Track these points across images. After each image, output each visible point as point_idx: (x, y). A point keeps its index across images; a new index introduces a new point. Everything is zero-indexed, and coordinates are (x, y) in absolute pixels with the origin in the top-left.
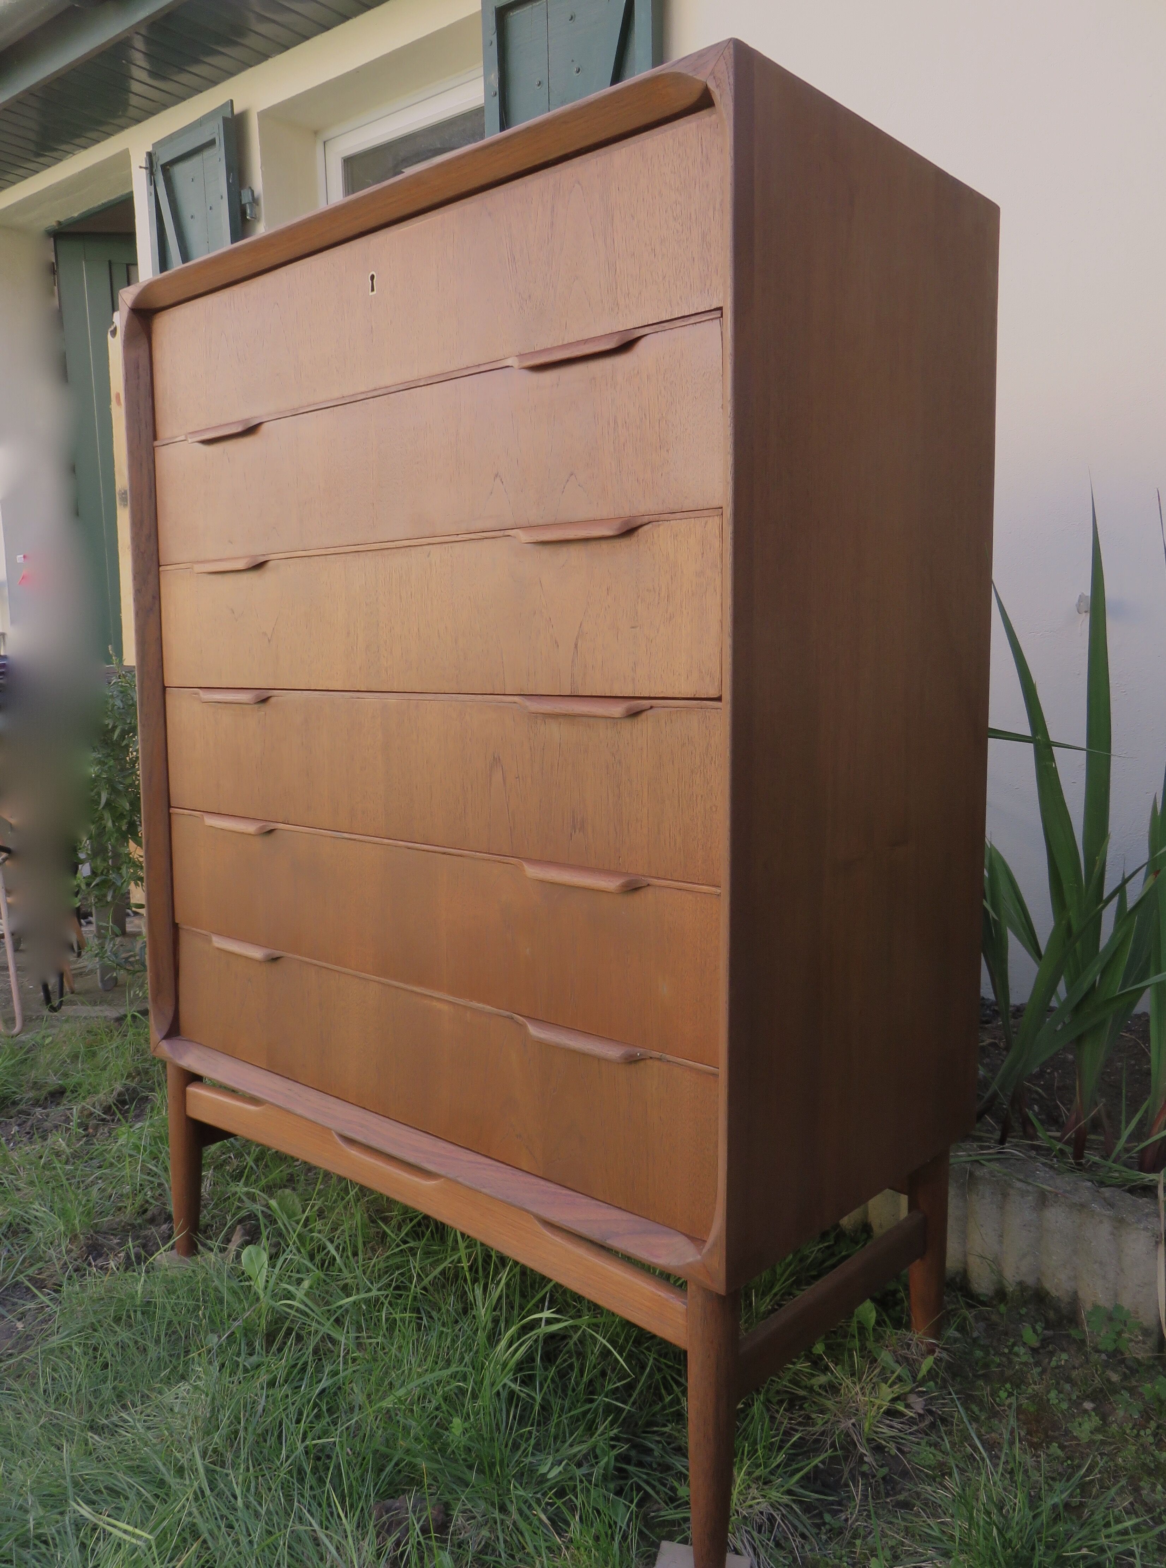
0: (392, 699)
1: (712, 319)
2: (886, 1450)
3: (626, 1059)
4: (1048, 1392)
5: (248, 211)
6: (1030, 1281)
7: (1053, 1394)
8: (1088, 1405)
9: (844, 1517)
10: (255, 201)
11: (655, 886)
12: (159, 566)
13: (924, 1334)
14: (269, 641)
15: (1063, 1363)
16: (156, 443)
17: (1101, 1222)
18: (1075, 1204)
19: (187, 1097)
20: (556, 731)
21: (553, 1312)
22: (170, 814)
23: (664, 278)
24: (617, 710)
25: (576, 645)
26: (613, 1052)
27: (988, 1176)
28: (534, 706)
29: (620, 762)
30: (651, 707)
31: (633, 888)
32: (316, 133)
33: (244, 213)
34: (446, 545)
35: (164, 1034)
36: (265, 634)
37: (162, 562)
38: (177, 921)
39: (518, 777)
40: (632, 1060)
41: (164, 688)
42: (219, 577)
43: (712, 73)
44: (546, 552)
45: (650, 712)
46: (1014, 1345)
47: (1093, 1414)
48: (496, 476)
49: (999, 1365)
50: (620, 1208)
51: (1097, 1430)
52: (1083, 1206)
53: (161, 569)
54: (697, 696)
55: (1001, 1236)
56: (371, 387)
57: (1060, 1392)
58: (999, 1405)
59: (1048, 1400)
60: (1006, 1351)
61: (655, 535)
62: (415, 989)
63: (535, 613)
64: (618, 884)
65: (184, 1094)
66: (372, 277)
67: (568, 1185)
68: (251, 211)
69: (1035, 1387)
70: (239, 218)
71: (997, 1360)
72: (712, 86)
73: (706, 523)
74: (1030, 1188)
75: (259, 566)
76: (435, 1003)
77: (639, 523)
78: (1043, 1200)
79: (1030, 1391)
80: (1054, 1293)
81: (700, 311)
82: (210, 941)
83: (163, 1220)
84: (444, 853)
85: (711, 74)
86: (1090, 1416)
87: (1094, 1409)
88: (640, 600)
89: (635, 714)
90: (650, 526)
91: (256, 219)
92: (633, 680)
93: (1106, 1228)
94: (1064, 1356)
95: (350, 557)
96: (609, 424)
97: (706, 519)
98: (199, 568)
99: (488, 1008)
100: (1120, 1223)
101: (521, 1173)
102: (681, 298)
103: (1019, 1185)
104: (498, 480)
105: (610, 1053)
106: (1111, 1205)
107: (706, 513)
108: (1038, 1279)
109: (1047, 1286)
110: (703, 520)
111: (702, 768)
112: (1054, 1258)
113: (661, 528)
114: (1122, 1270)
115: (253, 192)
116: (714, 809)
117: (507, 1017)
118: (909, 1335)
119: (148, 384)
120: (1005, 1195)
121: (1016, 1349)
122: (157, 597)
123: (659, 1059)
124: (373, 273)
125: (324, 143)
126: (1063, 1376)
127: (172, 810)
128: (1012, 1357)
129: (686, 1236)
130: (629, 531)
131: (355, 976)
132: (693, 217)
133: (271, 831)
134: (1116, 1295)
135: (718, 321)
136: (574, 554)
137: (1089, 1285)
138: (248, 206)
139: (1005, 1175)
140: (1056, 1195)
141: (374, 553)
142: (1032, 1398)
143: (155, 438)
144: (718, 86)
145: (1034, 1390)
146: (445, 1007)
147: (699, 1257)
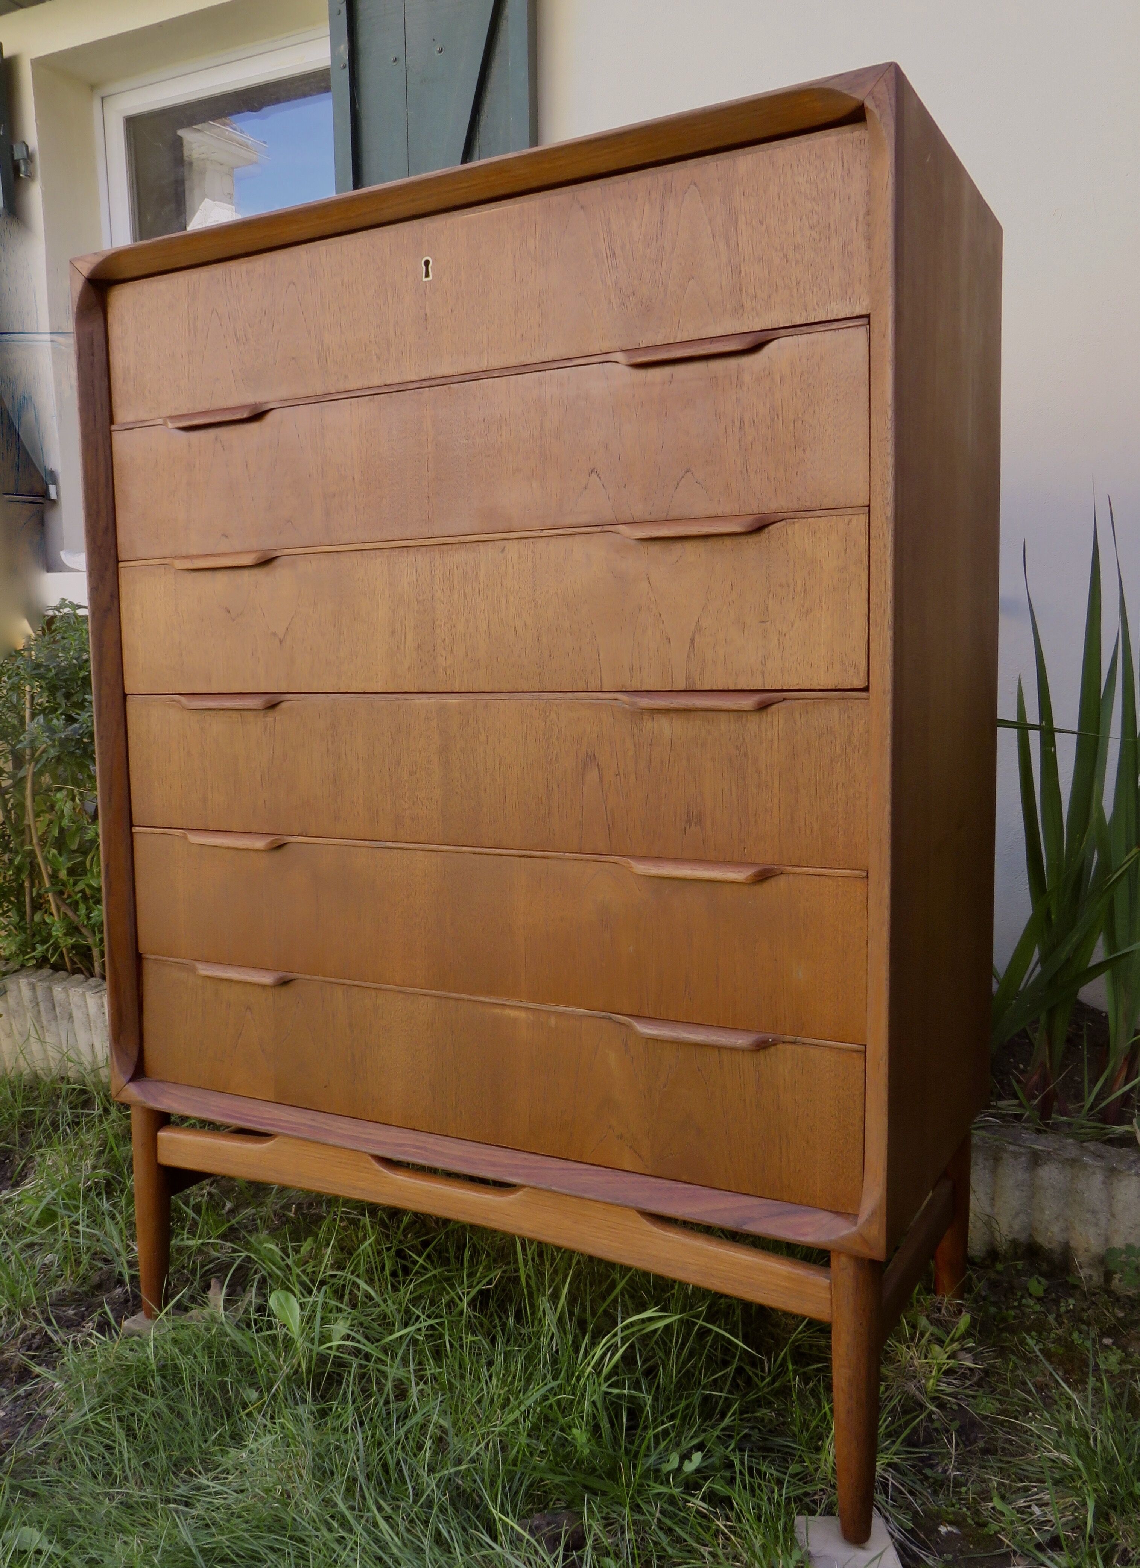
0: (452, 701)
1: (857, 326)
2: (948, 1406)
3: (757, 1046)
4: (1070, 1334)
5: (23, 169)
6: (1023, 1237)
7: (1075, 1335)
8: (1107, 1341)
9: (940, 1470)
10: (29, 158)
11: (789, 873)
12: (118, 562)
13: (952, 1296)
14: (281, 642)
15: (1071, 1307)
16: (113, 427)
17: (1094, 1173)
18: (1067, 1160)
19: (159, 1143)
20: (665, 727)
21: (656, 1311)
22: (132, 834)
23: (798, 283)
24: (747, 703)
25: (692, 641)
26: (742, 1040)
27: (980, 1143)
28: (646, 702)
29: (745, 755)
30: (784, 699)
31: (763, 876)
32: (93, 87)
33: (17, 170)
34: (526, 541)
35: (129, 1077)
36: (274, 634)
37: (121, 556)
38: (140, 951)
39: (619, 774)
40: (762, 1046)
41: (125, 695)
42: (209, 574)
43: (871, 93)
44: (655, 549)
45: (781, 705)
46: (1022, 1297)
47: (1114, 1347)
48: (593, 470)
49: (1015, 1318)
50: (748, 1194)
51: (1121, 1362)
52: (1074, 1161)
53: (120, 565)
54: (839, 687)
55: (993, 1199)
56: (427, 376)
57: (1081, 1333)
58: (1029, 1352)
59: (1073, 1341)
60: (1016, 1304)
61: (790, 532)
62: (482, 999)
63: (640, 609)
64: (750, 873)
65: (154, 1140)
66: (427, 263)
67: (684, 1178)
68: (26, 168)
69: (1057, 1332)
70: (12, 175)
71: (1012, 1313)
72: (869, 104)
73: (850, 521)
74: (1022, 1150)
75: (266, 562)
76: (507, 1012)
77: (772, 520)
78: (1036, 1160)
79: (1053, 1335)
80: (1047, 1246)
81: (840, 317)
82: (193, 970)
83: (112, 1284)
84: (523, 856)
85: (869, 94)
86: (1111, 1350)
87: (1113, 1344)
88: (771, 595)
89: (763, 707)
90: (783, 523)
91: (31, 177)
92: (763, 673)
93: (1098, 1179)
94: (1071, 1301)
95: (395, 553)
96: (733, 422)
97: (850, 517)
98: (180, 564)
99: (580, 1011)
100: (1112, 1172)
101: (625, 1174)
102: (818, 304)
103: (1012, 1148)
104: (594, 475)
105: (740, 1041)
106: (1101, 1157)
107: (850, 511)
108: (1031, 1235)
109: (1040, 1240)
110: (847, 518)
111: (844, 757)
112: (1047, 1212)
113: (797, 525)
114: (1113, 1216)
115: (27, 147)
116: (857, 795)
117: (603, 1018)
118: (939, 1298)
119: (104, 363)
120: (997, 1159)
121: (1024, 1301)
122: (116, 596)
123: (794, 1043)
124: (428, 258)
125: (102, 98)
126: (1077, 1318)
127: (135, 829)
128: (1022, 1308)
129: (831, 1212)
130: (759, 527)
131: (400, 992)
132: (833, 227)
133: (280, 847)
134: (1107, 1239)
135: (864, 328)
136: (691, 552)
137: (1081, 1234)
138: (22, 162)
139: (996, 1140)
140: (1049, 1153)
141: (429, 548)
142: (1059, 1340)
143: (112, 422)
144: (877, 106)
145: (1056, 1334)
146: (522, 1015)
147: (854, 1229)
